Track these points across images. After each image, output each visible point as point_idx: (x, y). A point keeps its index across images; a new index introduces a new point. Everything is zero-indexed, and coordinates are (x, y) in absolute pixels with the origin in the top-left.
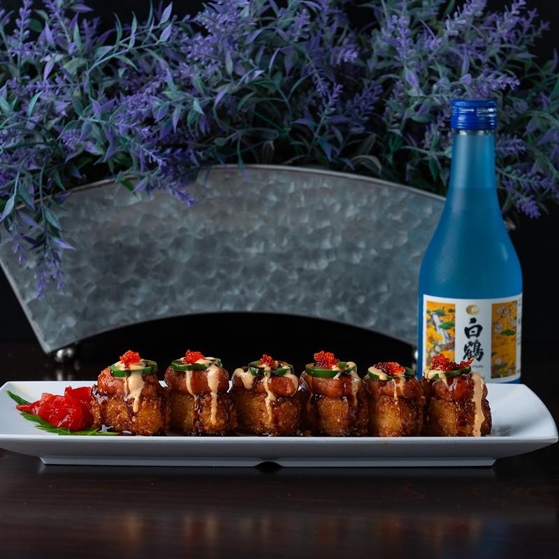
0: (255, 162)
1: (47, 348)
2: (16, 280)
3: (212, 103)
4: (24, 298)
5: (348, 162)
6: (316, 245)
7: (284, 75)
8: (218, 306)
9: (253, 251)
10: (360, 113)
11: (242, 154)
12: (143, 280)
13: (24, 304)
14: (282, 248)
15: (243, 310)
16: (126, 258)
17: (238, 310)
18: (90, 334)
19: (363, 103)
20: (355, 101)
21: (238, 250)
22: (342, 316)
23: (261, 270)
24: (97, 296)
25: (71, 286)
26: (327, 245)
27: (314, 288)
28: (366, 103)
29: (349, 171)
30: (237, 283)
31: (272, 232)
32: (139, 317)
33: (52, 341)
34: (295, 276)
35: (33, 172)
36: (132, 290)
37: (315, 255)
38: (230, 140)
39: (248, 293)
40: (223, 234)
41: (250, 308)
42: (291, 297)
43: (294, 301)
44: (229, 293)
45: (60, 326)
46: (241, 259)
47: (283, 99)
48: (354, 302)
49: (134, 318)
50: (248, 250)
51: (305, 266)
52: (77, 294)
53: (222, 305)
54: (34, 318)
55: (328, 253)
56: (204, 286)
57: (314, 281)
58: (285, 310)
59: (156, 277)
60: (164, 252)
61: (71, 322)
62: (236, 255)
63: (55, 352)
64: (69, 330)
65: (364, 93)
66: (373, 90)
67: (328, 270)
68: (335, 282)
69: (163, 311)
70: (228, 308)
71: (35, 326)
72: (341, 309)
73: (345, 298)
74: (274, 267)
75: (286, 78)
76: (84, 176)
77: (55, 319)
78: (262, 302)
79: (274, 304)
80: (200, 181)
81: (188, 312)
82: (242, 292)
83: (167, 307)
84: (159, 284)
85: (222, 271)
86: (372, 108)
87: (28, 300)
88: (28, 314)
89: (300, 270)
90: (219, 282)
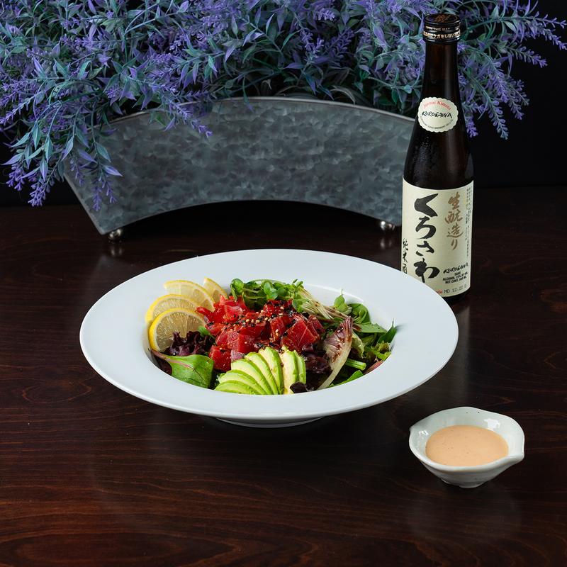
0: (257, 95)
1: (102, 231)
2: (75, 185)
3: (223, 57)
4: (82, 197)
5: (328, 93)
6: (305, 153)
7: (278, 30)
8: (231, 197)
9: (256, 157)
10: (337, 52)
11: (246, 89)
12: (173, 182)
13: (83, 202)
14: (279, 155)
15: (250, 199)
16: (159, 167)
17: (246, 199)
18: (134, 221)
19: (339, 45)
20: (333, 43)
21: (245, 158)
22: (325, 202)
23: (263, 171)
24: (137, 195)
25: (118, 188)
26: (312, 152)
27: (303, 182)
28: (341, 45)
29: (328, 98)
30: (245, 181)
31: (271, 144)
32: (172, 207)
33: (106, 227)
34: (289, 174)
35: (85, 114)
36: (165, 189)
37: (304, 160)
38: (237, 80)
39: (253, 188)
40: (233, 148)
41: (254, 198)
42: (286, 189)
43: (289, 192)
44: (238, 187)
45: (111, 216)
46: (249, 164)
47: (277, 50)
48: (334, 191)
49: (167, 208)
50: (252, 157)
51: (297, 167)
52: (123, 194)
53: (233, 197)
54: (90, 211)
55: (314, 158)
56: (219, 184)
57: (303, 178)
58: (283, 198)
59: (182, 179)
60: (188, 161)
61: (119, 213)
62: (243, 161)
63: (108, 234)
64: (118, 219)
65: (340, 36)
66: (346, 34)
67: (313, 170)
68: (320, 178)
69: (190, 202)
70: (239, 198)
71: (92, 216)
72: (324, 196)
73: (327, 189)
74: (272, 168)
75: (279, 33)
76: (125, 111)
77: (107, 211)
78: (265, 193)
79: (274, 194)
80: (215, 110)
81: (208, 202)
82: (249, 187)
83: (192, 199)
84: (184, 183)
85: (233, 173)
86: (346, 48)
87: (86, 199)
88: (86, 208)
89: (293, 170)
90: (232, 180)
